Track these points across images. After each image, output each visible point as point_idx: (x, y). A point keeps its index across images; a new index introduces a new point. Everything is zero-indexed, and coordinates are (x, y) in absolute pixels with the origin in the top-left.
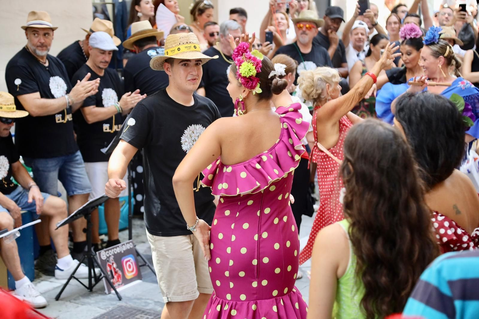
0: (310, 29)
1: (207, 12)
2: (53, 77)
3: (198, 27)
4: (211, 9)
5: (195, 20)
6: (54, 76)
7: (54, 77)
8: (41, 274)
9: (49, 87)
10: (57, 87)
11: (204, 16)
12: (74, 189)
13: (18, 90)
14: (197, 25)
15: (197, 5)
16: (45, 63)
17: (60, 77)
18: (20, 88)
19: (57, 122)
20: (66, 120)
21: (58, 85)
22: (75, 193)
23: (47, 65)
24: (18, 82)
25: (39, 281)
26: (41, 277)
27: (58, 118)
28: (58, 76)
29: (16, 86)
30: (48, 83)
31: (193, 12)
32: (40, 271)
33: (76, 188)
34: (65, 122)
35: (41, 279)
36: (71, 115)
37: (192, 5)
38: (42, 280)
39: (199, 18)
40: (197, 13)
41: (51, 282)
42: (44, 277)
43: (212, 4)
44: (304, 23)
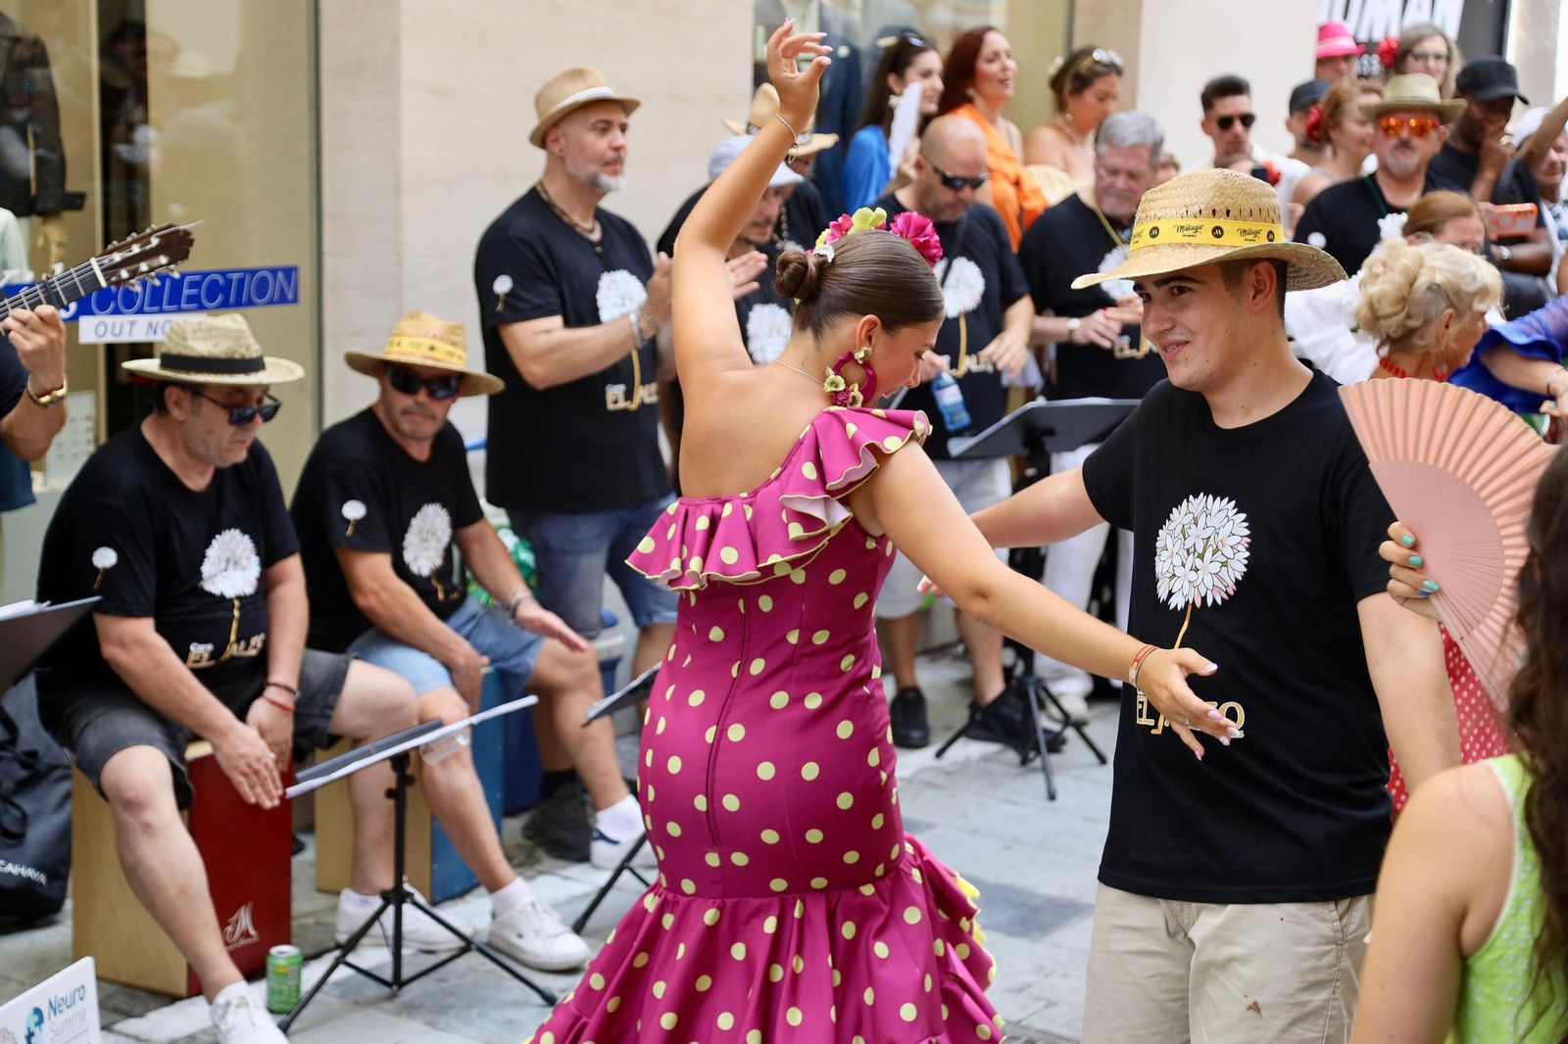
0: (1421, 131)
1: (1100, 85)
2: (609, 271)
3: (1068, 130)
4: (1114, 78)
5: (1061, 106)
6: (614, 270)
7: (612, 272)
8: (540, 853)
9: (595, 301)
10: (620, 301)
11: (1090, 96)
12: (653, 607)
13: (500, 307)
14: (1068, 123)
15: (1073, 59)
16: (592, 231)
17: (632, 272)
18: (506, 304)
19: (611, 406)
20: (637, 400)
21: (623, 298)
22: (656, 620)
23: (596, 236)
24: (503, 285)
25: (530, 873)
26: (538, 861)
27: (613, 395)
28: (624, 269)
29: (497, 296)
30: (594, 289)
31: (1056, 83)
32: (540, 845)
33: (660, 604)
34: (633, 406)
35: (539, 867)
36: (653, 387)
37: (1059, 61)
38: (541, 873)
39: (1073, 103)
40: (1068, 87)
41: (566, 878)
42: (548, 862)
43: (1118, 60)
44: (1405, 116)
